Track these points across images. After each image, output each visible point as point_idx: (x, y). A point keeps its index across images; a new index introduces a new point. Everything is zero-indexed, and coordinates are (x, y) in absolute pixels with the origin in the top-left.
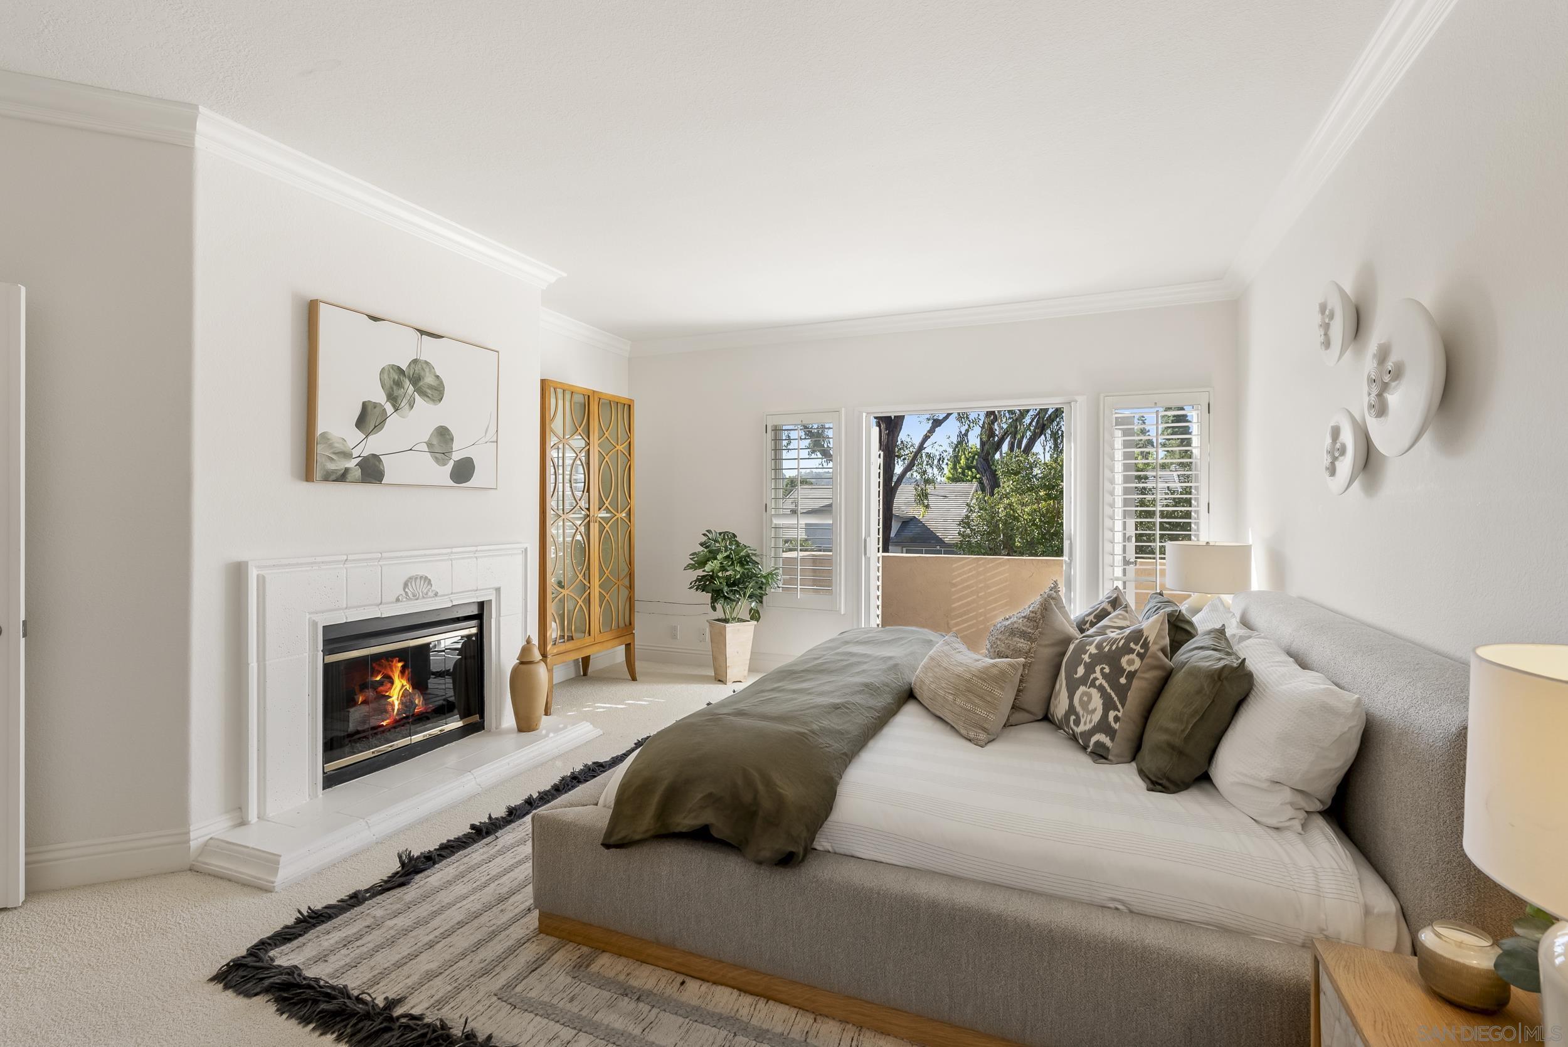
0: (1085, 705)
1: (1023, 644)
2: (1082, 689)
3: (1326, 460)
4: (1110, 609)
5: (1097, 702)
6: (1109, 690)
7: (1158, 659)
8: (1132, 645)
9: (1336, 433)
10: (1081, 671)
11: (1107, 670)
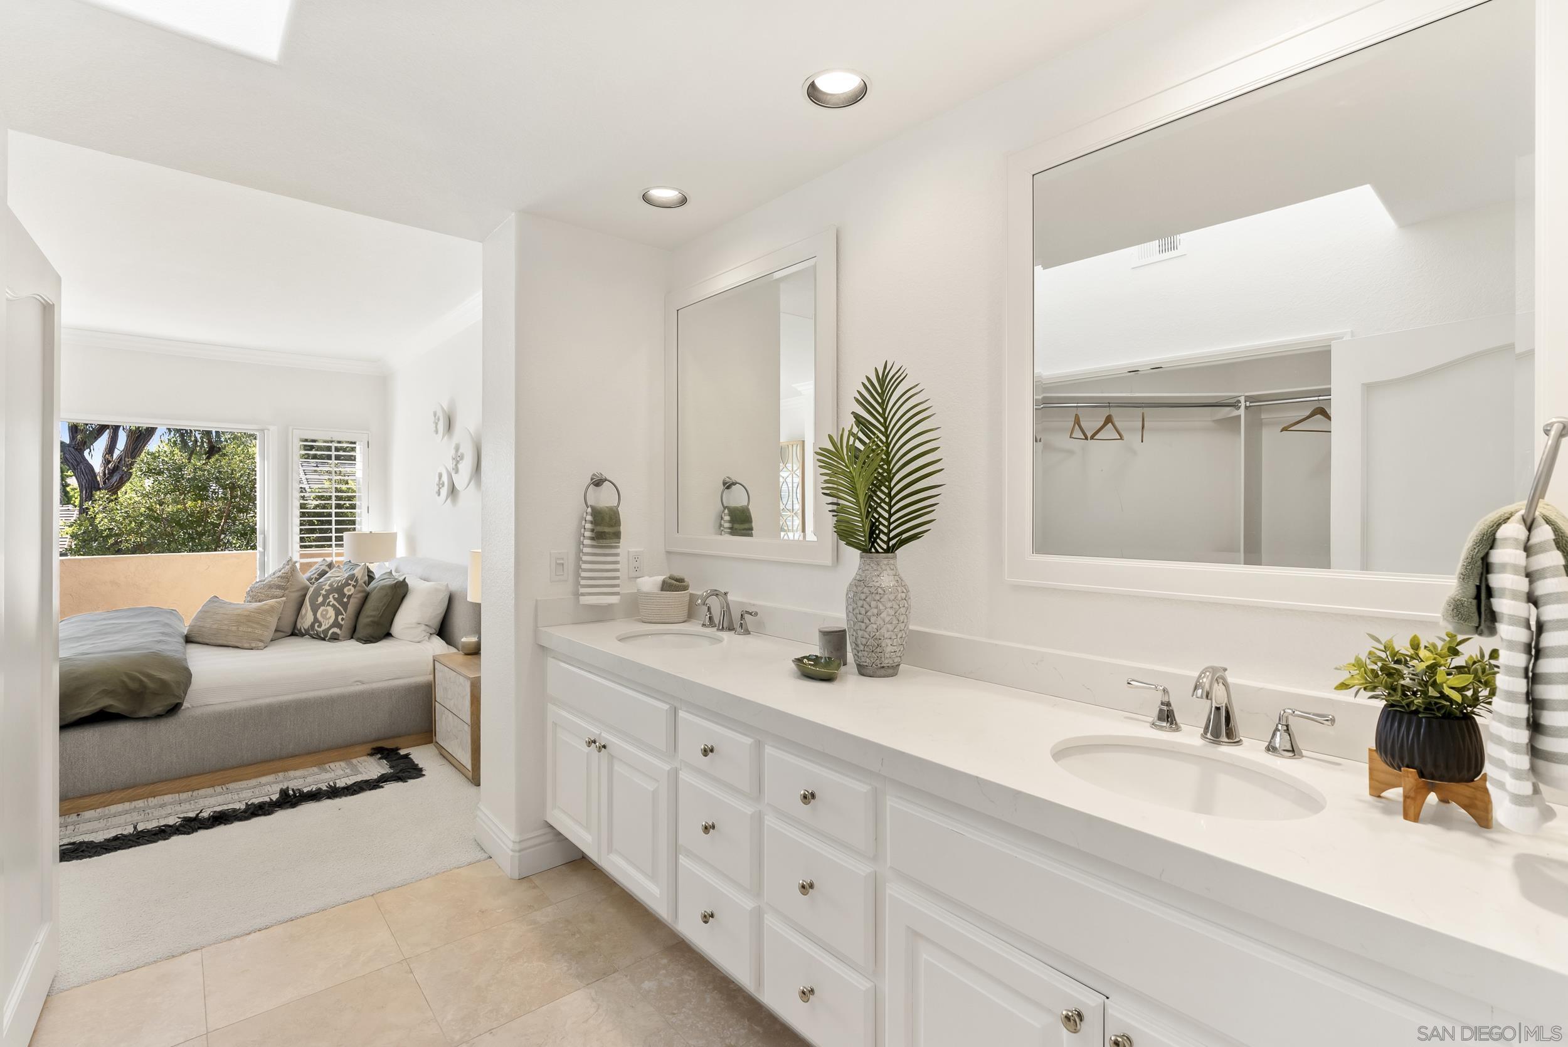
0: (324, 616)
1: (278, 592)
2: (322, 608)
3: (437, 488)
4: (327, 569)
5: (331, 613)
6: (338, 606)
7: (363, 587)
8: (349, 581)
9: (440, 476)
10: (320, 599)
11: (336, 596)
